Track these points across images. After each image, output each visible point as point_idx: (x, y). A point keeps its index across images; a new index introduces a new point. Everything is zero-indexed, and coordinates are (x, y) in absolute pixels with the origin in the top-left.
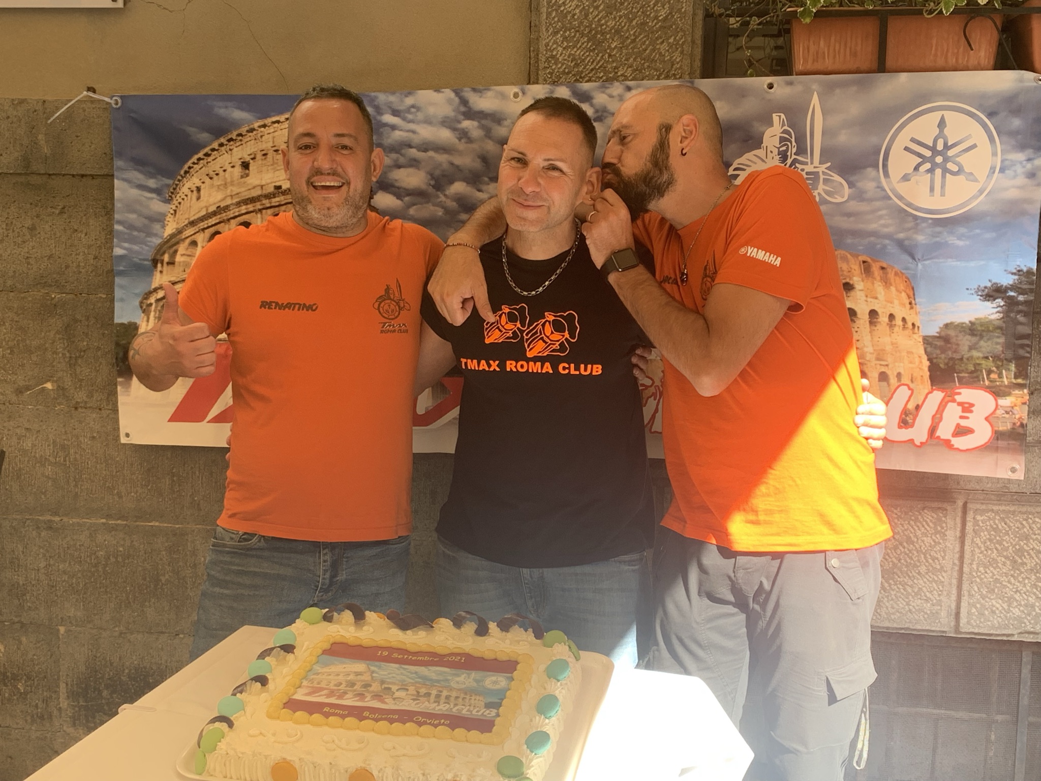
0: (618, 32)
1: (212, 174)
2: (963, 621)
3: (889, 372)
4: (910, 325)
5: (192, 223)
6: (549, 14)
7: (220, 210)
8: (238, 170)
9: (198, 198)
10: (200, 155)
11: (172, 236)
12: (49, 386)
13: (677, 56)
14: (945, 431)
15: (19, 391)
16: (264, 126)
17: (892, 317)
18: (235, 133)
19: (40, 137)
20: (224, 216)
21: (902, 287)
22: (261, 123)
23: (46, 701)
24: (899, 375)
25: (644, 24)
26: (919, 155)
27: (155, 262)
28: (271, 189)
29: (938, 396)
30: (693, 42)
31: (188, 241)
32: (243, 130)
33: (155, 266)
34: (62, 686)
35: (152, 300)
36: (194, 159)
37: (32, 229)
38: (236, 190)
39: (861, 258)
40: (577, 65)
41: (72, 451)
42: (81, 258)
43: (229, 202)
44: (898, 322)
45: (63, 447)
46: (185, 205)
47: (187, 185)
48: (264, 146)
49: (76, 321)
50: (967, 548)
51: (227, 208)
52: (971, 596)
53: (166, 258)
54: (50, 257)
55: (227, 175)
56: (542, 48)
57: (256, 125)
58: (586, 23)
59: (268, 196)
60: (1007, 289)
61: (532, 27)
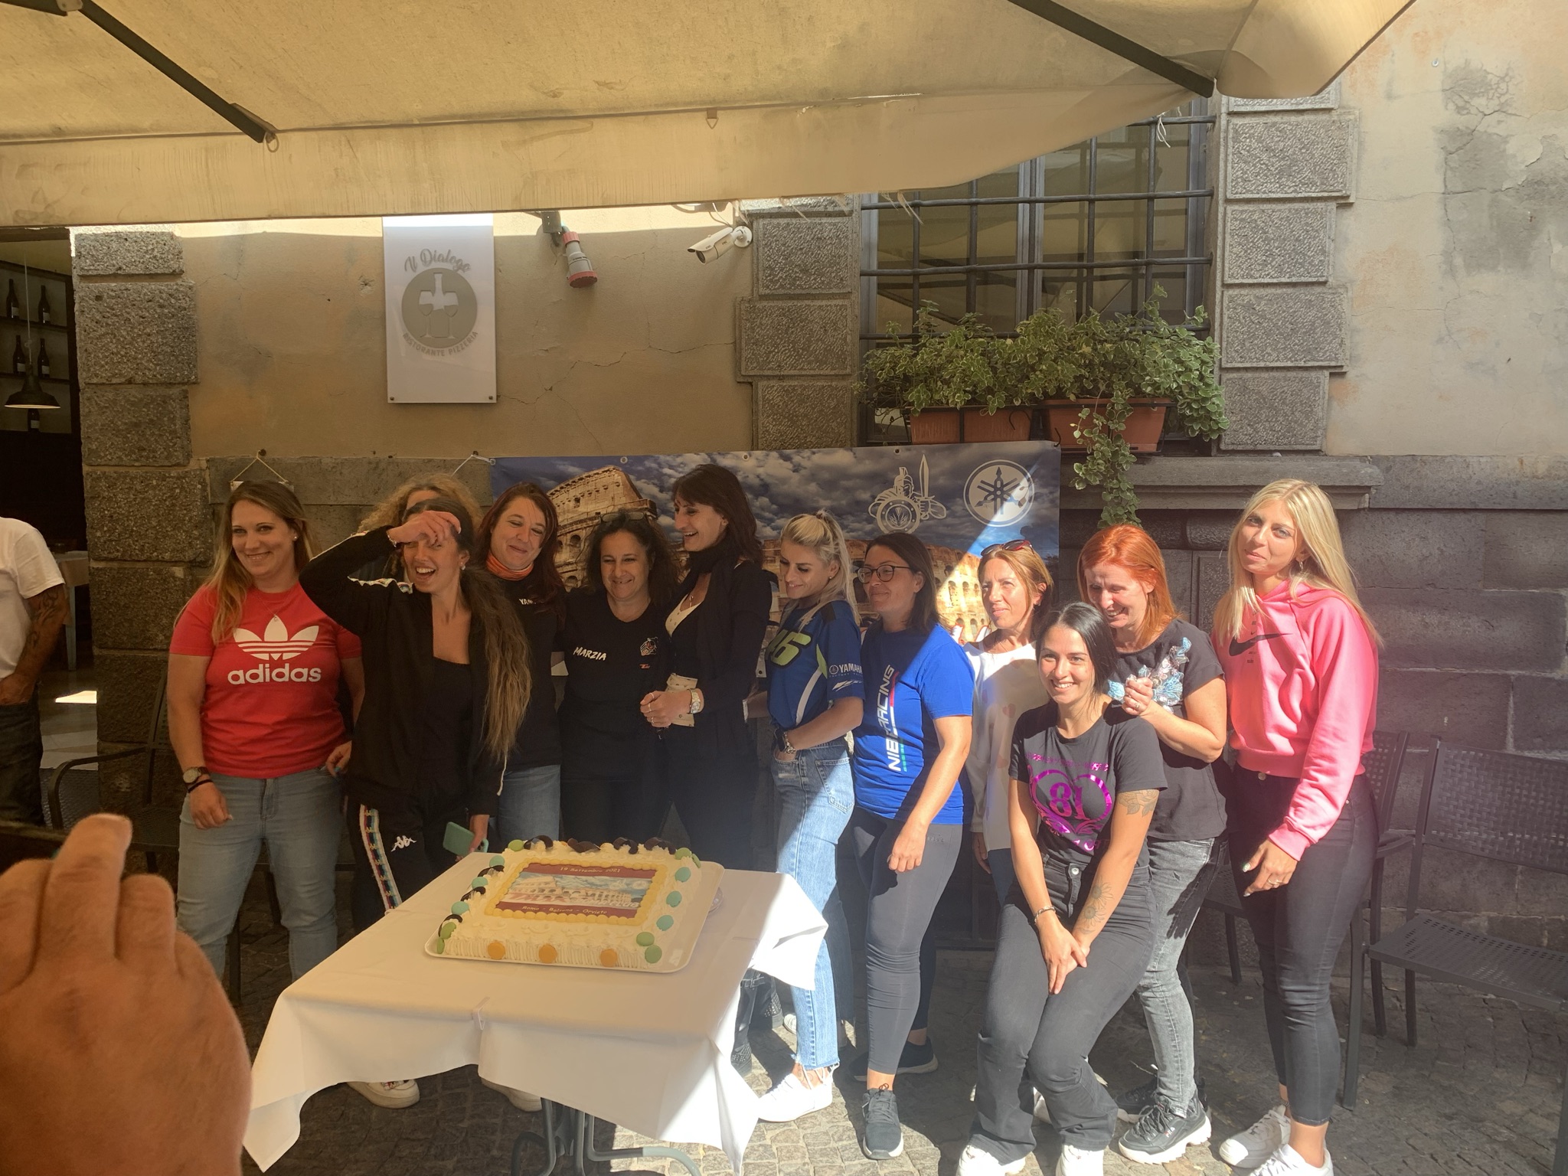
0: (806, 416)
3: (976, 619)
6: (763, 405)
8: (572, 504)
13: (842, 430)
16: (589, 476)
18: (571, 481)
22: (586, 474)
24: (982, 620)
25: (822, 410)
28: (593, 514)
30: (852, 420)
32: (576, 479)
38: (571, 515)
39: (956, 551)
40: (782, 435)
48: (590, 488)
55: (565, 506)
56: (760, 425)
57: (584, 476)
58: (786, 410)
59: (591, 519)
61: (754, 412)
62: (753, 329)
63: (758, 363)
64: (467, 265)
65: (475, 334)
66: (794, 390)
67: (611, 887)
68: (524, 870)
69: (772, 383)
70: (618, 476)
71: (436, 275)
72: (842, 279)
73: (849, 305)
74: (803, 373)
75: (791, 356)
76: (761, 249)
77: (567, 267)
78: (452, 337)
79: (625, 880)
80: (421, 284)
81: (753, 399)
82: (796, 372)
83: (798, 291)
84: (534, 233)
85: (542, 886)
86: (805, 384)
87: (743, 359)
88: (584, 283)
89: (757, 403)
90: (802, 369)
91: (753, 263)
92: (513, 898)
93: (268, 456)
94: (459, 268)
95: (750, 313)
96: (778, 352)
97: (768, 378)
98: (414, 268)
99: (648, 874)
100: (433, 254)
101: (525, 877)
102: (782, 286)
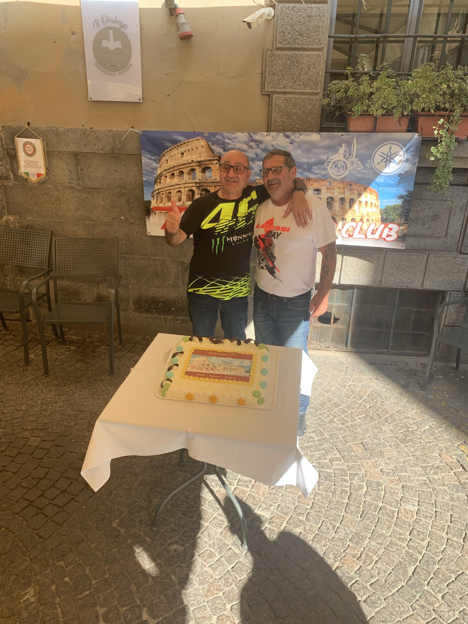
0: (296, 113)
1: (171, 156)
2: (383, 283)
3: (370, 219)
4: (376, 206)
5: (165, 170)
6: (275, 107)
7: (174, 167)
8: (180, 155)
9: (167, 163)
10: (168, 150)
11: (160, 174)
12: (122, 217)
13: (313, 122)
14: (384, 236)
15: (114, 219)
16: (189, 142)
17: (372, 203)
18: (179, 144)
19: (117, 142)
20: (175, 169)
21: (375, 195)
22: (187, 141)
23: (126, 305)
25: (304, 111)
26: (383, 157)
27: (155, 182)
28: (190, 161)
29: (383, 226)
31: (164, 176)
32: (182, 143)
33: (155, 184)
34: (131, 302)
35: (155, 194)
36: (166, 151)
37: (115, 170)
38: (179, 161)
39: (364, 186)
40: (283, 123)
41: (130, 237)
42: (131, 179)
43: (176, 164)
44: (373, 205)
45: (128, 236)
46: (163, 165)
47: (164, 159)
48: (189, 148)
49: (130, 198)
50: (386, 264)
51: (176, 166)
52: (385, 276)
53: (158, 181)
54: (121, 179)
55: (176, 156)
56: (273, 117)
58: (286, 110)
59: (189, 163)
60: (405, 196)
61: (269, 111)
62: (272, 67)
63: (274, 84)
64: (126, 25)
65: (131, 64)
66: (291, 100)
67: (234, 364)
68: (193, 353)
69: (280, 95)
70: (203, 143)
71: (110, 30)
72: (320, 40)
73: (322, 54)
74: (296, 91)
75: (290, 81)
76: (279, 21)
77: (178, 29)
78: (119, 66)
79: (240, 360)
80: (102, 35)
81: (270, 104)
82: (293, 91)
83: (297, 46)
84: (160, 7)
85: (203, 362)
86: (297, 97)
87: (266, 82)
88: (186, 38)
89: (272, 105)
90: (295, 89)
91: (274, 29)
92: (192, 369)
93: (31, 125)
94: (121, 27)
95: (271, 57)
96: (284, 79)
97: (278, 93)
98: (98, 26)
99: (249, 357)
100: (108, 18)
101: (194, 358)
102: (289, 43)
